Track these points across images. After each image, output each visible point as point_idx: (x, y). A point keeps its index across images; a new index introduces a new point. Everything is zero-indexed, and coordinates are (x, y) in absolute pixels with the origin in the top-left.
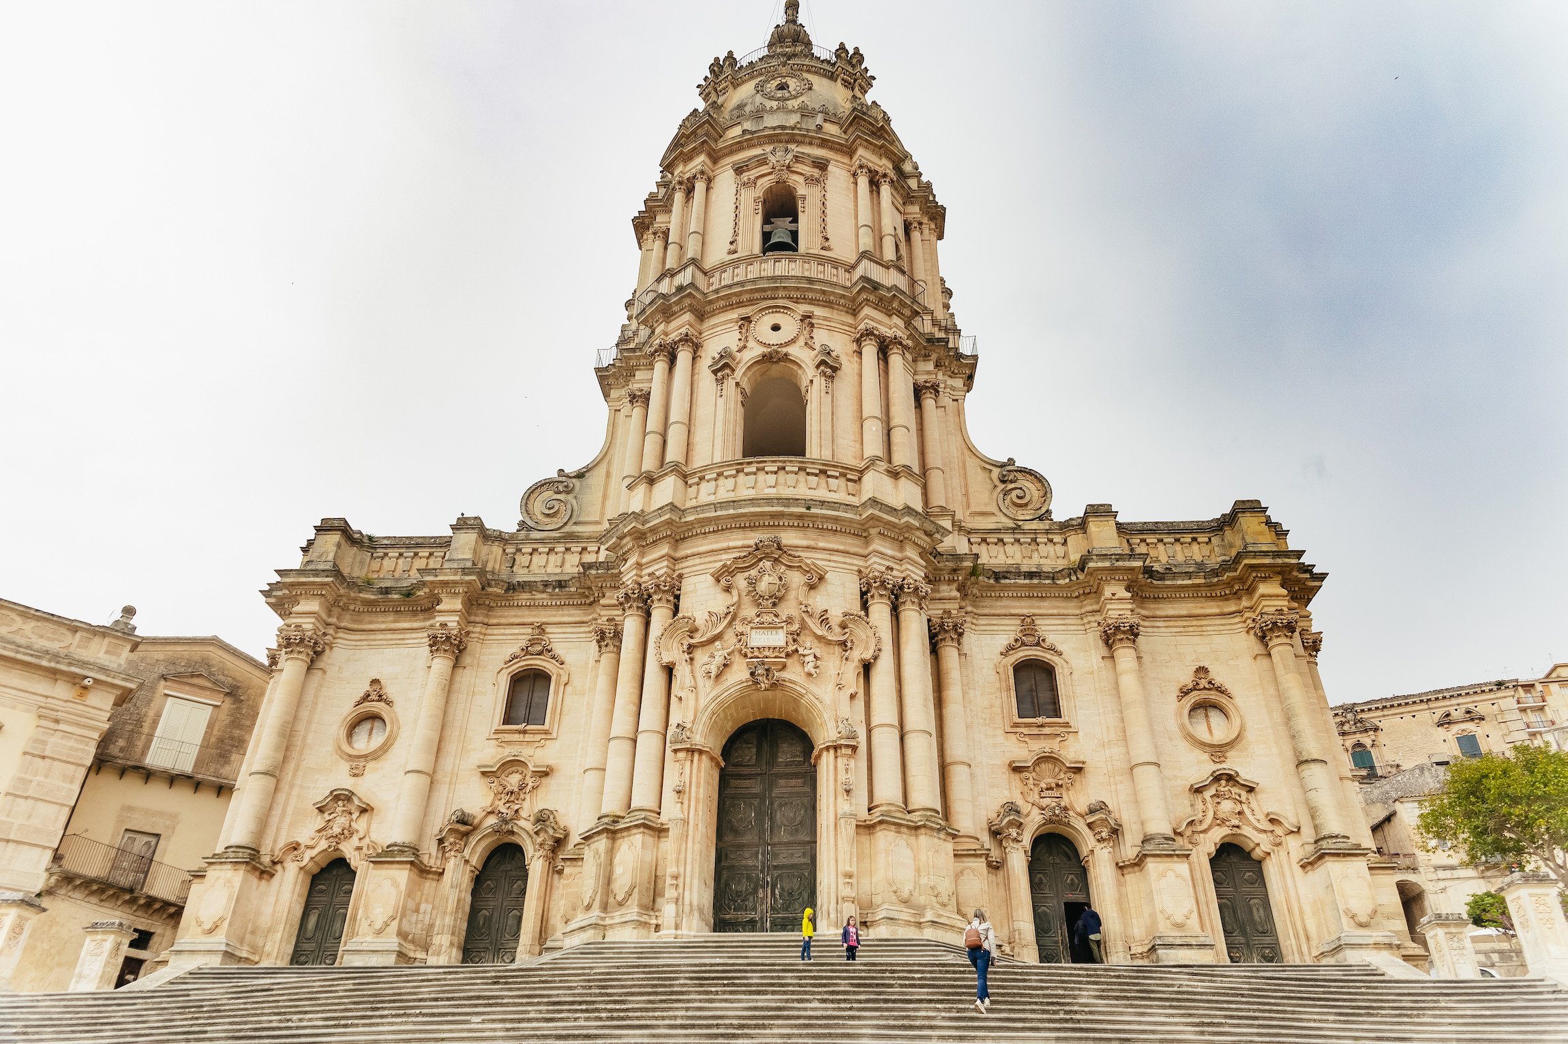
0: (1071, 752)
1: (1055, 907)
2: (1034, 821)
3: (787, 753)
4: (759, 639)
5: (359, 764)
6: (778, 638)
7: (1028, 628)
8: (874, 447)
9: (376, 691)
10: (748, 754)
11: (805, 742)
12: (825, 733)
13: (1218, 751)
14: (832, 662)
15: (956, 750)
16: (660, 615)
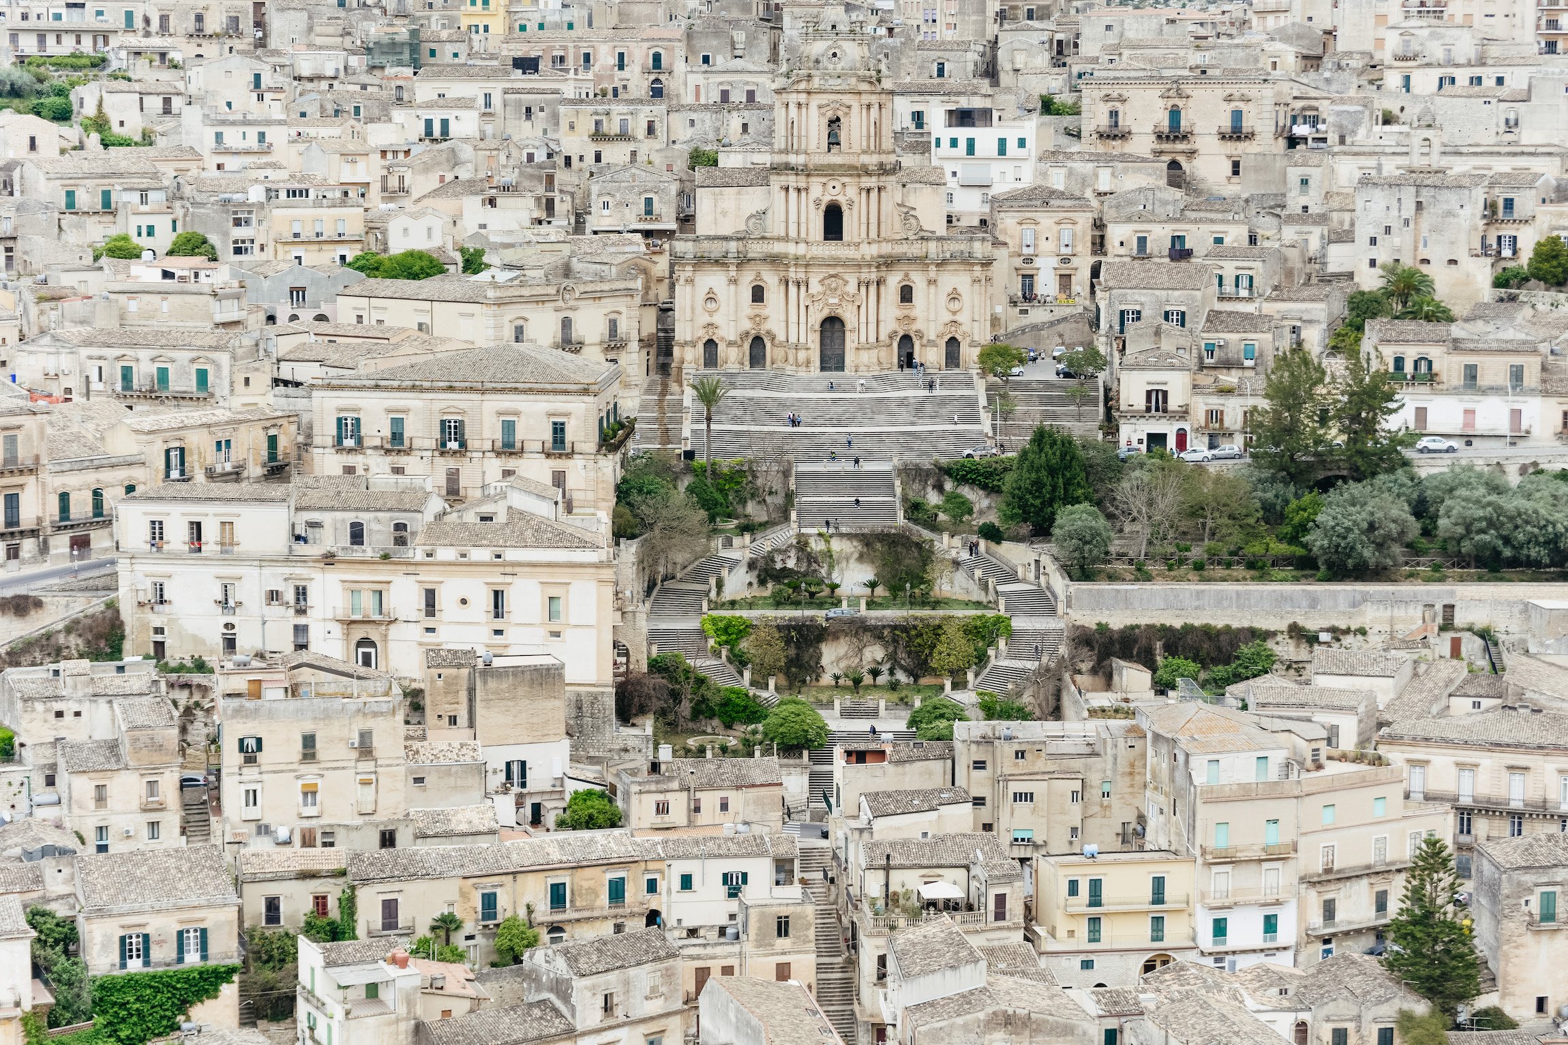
0: (913, 314)
1: (904, 352)
2: (901, 333)
3: (837, 326)
4: (831, 301)
5: (711, 313)
6: (836, 301)
7: (907, 275)
8: (864, 235)
9: (711, 291)
10: (827, 326)
11: (842, 323)
12: (848, 326)
13: (954, 313)
14: (850, 306)
15: (881, 317)
16: (803, 289)
